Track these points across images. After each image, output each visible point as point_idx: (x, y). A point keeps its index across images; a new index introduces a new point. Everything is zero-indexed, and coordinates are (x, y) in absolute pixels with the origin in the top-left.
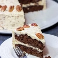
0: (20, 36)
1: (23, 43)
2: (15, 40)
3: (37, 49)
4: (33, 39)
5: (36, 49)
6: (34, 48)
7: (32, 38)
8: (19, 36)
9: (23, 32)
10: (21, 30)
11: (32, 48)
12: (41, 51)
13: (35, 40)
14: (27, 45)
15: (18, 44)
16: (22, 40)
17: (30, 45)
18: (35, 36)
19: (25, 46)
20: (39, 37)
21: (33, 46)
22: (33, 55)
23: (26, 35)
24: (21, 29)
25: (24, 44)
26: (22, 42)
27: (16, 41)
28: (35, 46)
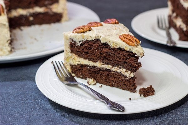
0: (82, 45)
1: (90, 59)
2: (70, 54)
3: (123, 71)
4: (114, 49)
5: (119, 71)
6: (114, 69)
7: (112, 46)
8: (79, 44)
9: (91, 35)
10: (84, 32)
11: (110, 71)
12: (133, 76)
13: (120, 49)
14: (99, 65)
15: (77, 63)
16: (87, 53)
17: (106, 64)
18: (120, 40)
19: (94, 67)
20: (129, 42)
21: (113, 66)
22: (112, 86)
23: (97, 40)
24: (85, 30)
25: (91, 63)
26: (85, 58)
27: (73, 57)
28: (118, 65)
